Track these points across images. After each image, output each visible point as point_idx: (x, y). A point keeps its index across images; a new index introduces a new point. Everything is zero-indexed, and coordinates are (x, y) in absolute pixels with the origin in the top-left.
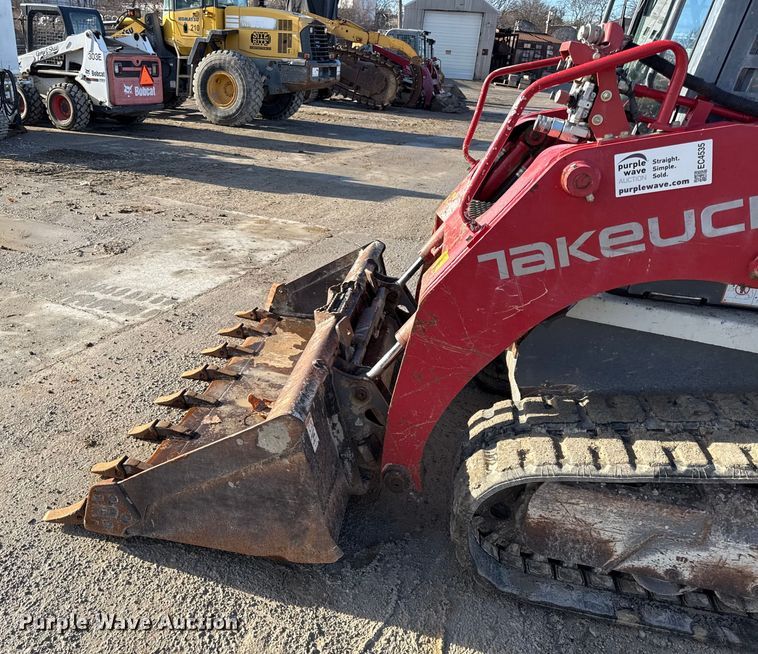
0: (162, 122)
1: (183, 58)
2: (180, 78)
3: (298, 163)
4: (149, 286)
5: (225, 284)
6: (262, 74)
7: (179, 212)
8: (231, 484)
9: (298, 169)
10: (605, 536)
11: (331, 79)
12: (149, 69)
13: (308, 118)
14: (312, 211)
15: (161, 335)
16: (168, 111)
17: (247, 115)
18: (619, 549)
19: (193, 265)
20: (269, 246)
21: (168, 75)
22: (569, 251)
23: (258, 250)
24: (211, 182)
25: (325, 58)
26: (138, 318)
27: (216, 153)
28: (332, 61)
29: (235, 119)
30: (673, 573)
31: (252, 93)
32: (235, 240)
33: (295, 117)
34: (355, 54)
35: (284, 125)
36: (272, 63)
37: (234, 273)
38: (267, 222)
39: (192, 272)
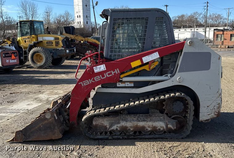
0: (19, 69)
1: (25, 50)
2: (24, 56)
3: (63, 77)
4: (21, 108)
5: (40, 105)
6: (51, 53)
7: (27, 92)
8: (41, 126)
9: (63, 78)
10: (105, 125)
11: (73, 53)
12: (14, 54)
13: (68, 64)
14: (66, 88)
15: (25, 116)
16: (20, 66)
17: (47, 65)
18: (108, 127)
19: (32, 103)
20: (53, 97)
21: (20, 55)
22: (91, 81)
23: (50, 98)
24: (36, 84)
25: (70, 47)
26: (19, 114)
27: (37, 77)
28: (73, 48)
29: (43, 66)
30: (117, 129)
31: (48, 59)
32: (43, 96)
33: (63, 64)
34: (81, 45)
35: (60, 67)
36: (54, 50)
37: (43, 103)
38: (52, 92)
39: (32, 104)
